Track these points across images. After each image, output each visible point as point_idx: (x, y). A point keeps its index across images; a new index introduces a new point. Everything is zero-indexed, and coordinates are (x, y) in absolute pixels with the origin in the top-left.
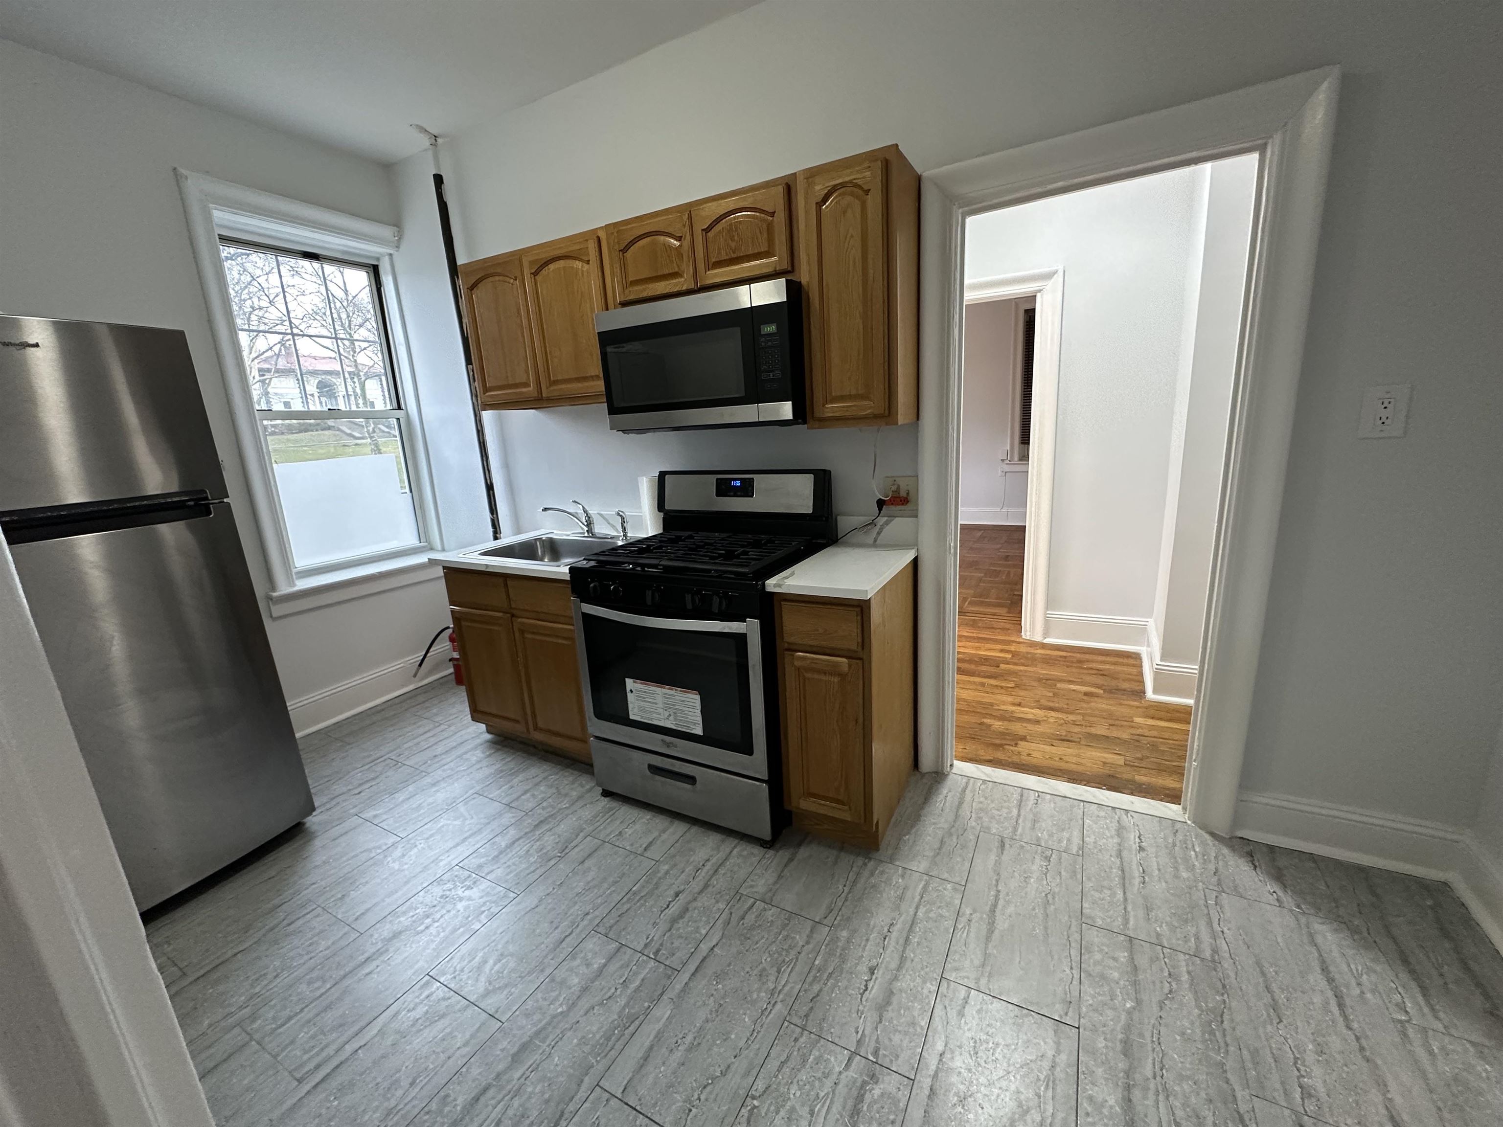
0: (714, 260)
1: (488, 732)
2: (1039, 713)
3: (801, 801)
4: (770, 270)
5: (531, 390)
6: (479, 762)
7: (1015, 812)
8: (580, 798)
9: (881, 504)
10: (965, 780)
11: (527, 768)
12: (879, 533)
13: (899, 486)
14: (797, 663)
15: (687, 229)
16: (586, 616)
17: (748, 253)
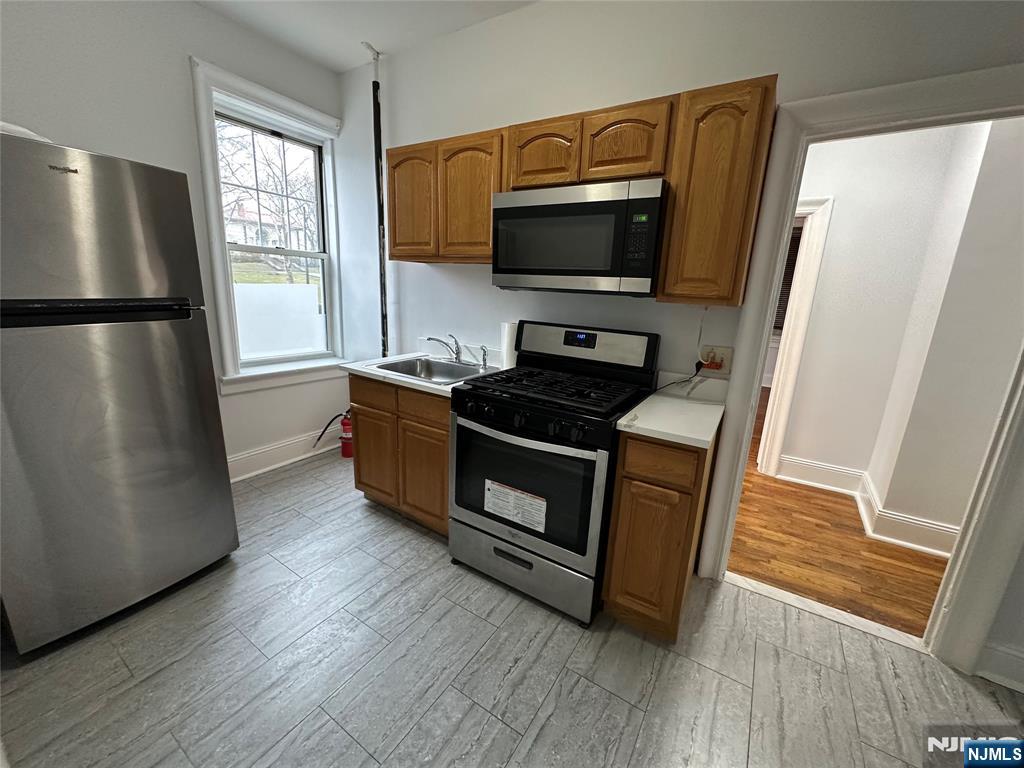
0: (597, 160)
1: (366, 497)
3: (618, 597)
4: (646, 171)
6: (359, 521)
7: (782, 624)
8: (435, 562)
9: (699, 366)
10: (736, 589)
11: (395, 531)
14: (634, 490)
15: (578, 133)
16: (459, 426)
17: (628, 156)
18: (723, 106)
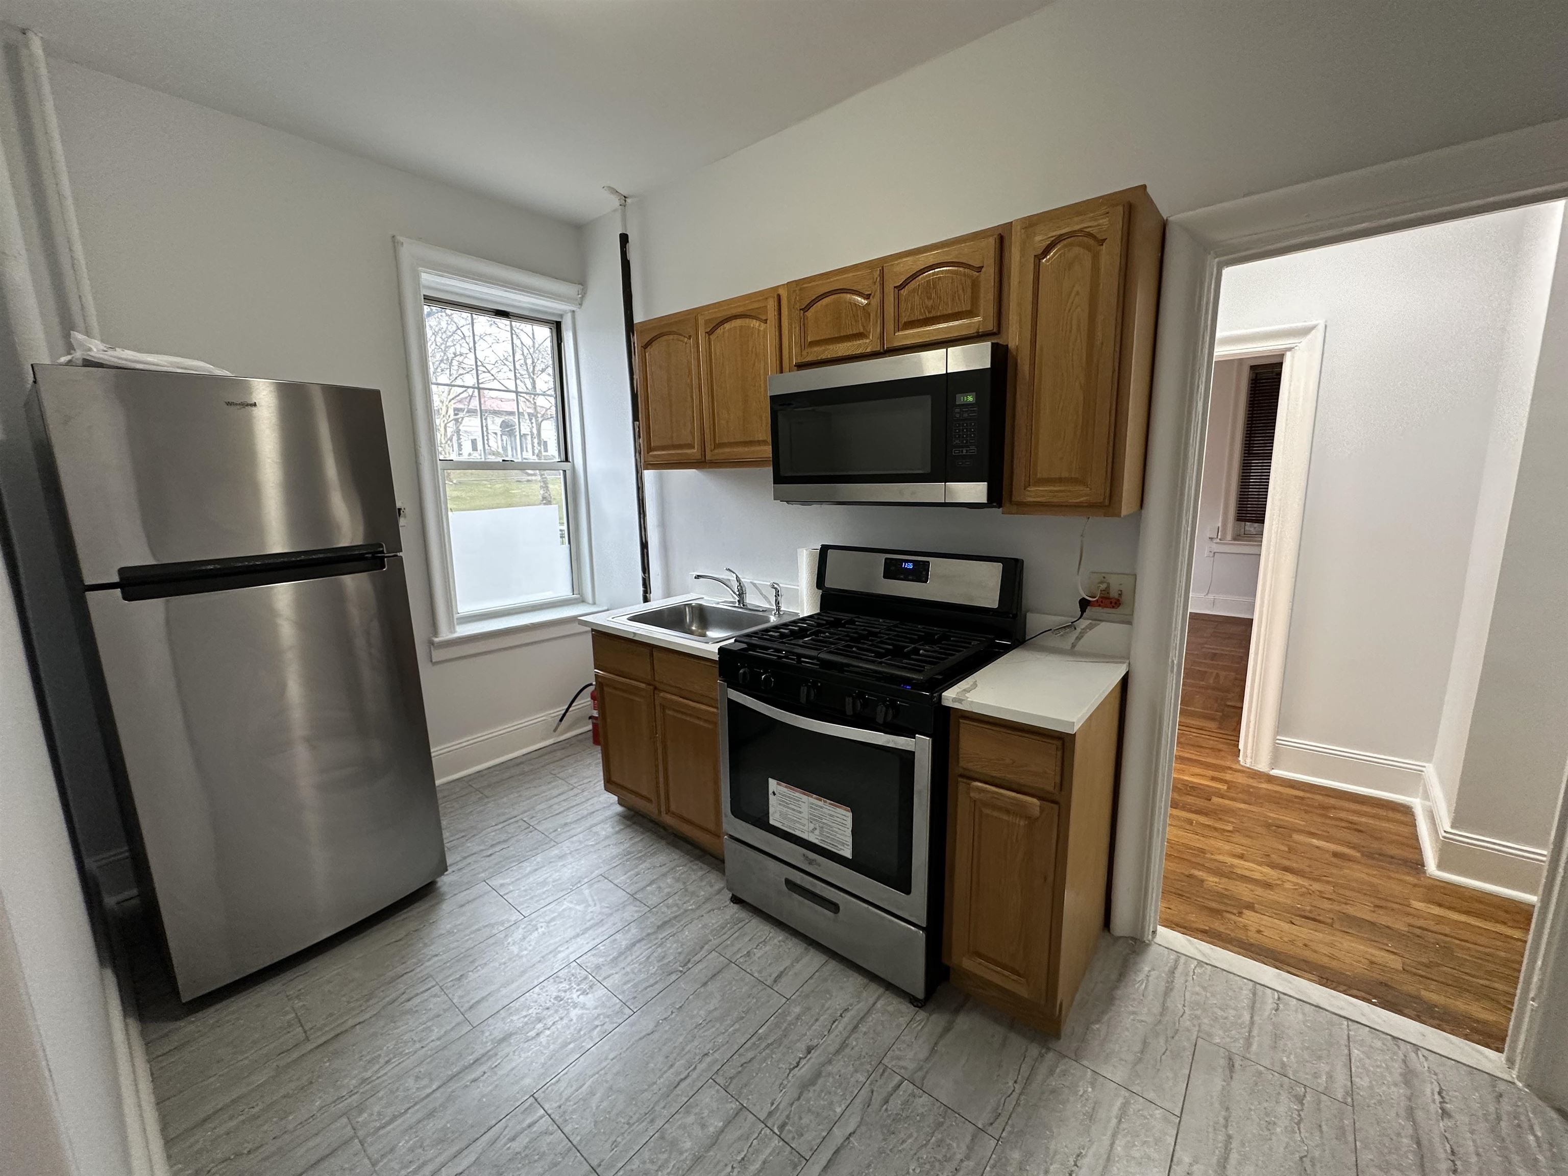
0: (905, 320)
1: (620, 803)
2: (1272, 874)
3: (964, 959)
4: (972, 331)
5: (695, 452)
6: (607, 837)
7: (1246, 1017)
8: (707, 900)
9: (1084, 604)
10: (1173, 956)
11: (655, 853)
12: (1078, 638)
13: (1109, 584)
14: (974, 795)
15: (878, 287)
16: (730, 702)
17: (945, 312)
18: (1071, 234)
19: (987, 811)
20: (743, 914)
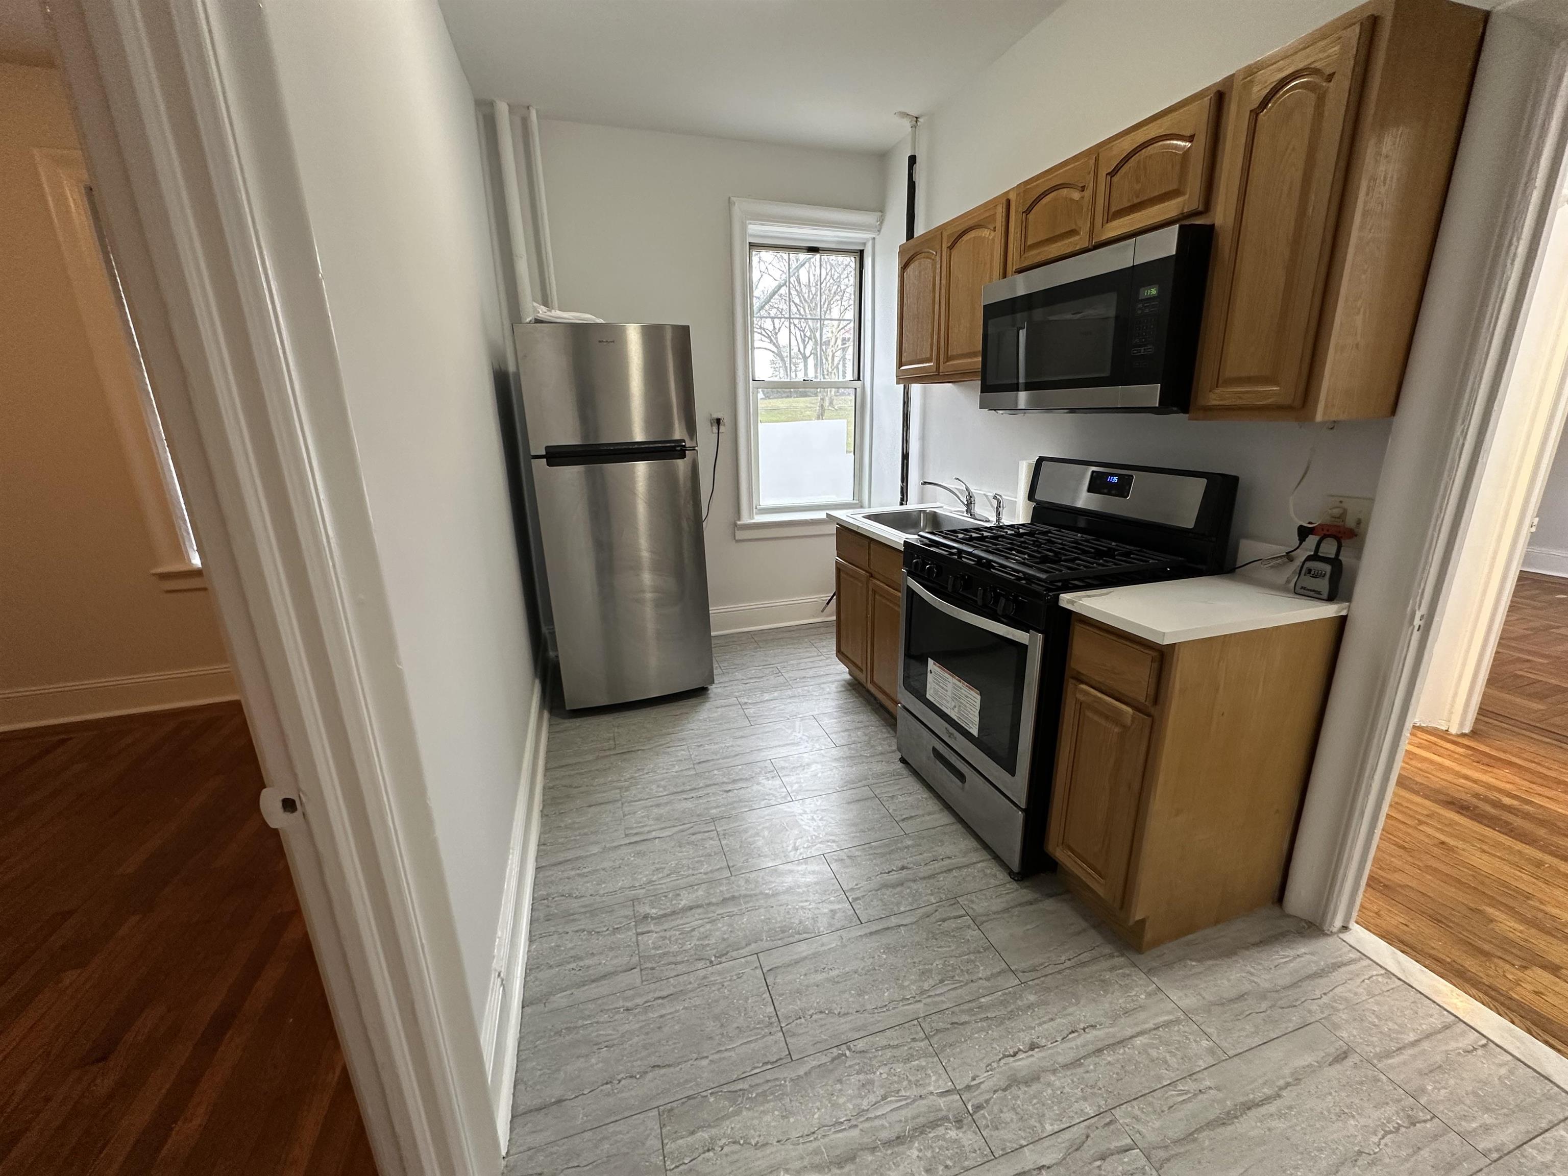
0: (1114, 210)
3: (1058, 850)
4: (1176, 213)
5: (932, 365)
7: (1411, 1037)
9: (1304, 532)
10: (1354, 955)
13: (1342, 511)
14: (1080, 697)
15: (1091, 176)
18: (1295, 75)
19: (1089, 714)
20: (905, 772)
